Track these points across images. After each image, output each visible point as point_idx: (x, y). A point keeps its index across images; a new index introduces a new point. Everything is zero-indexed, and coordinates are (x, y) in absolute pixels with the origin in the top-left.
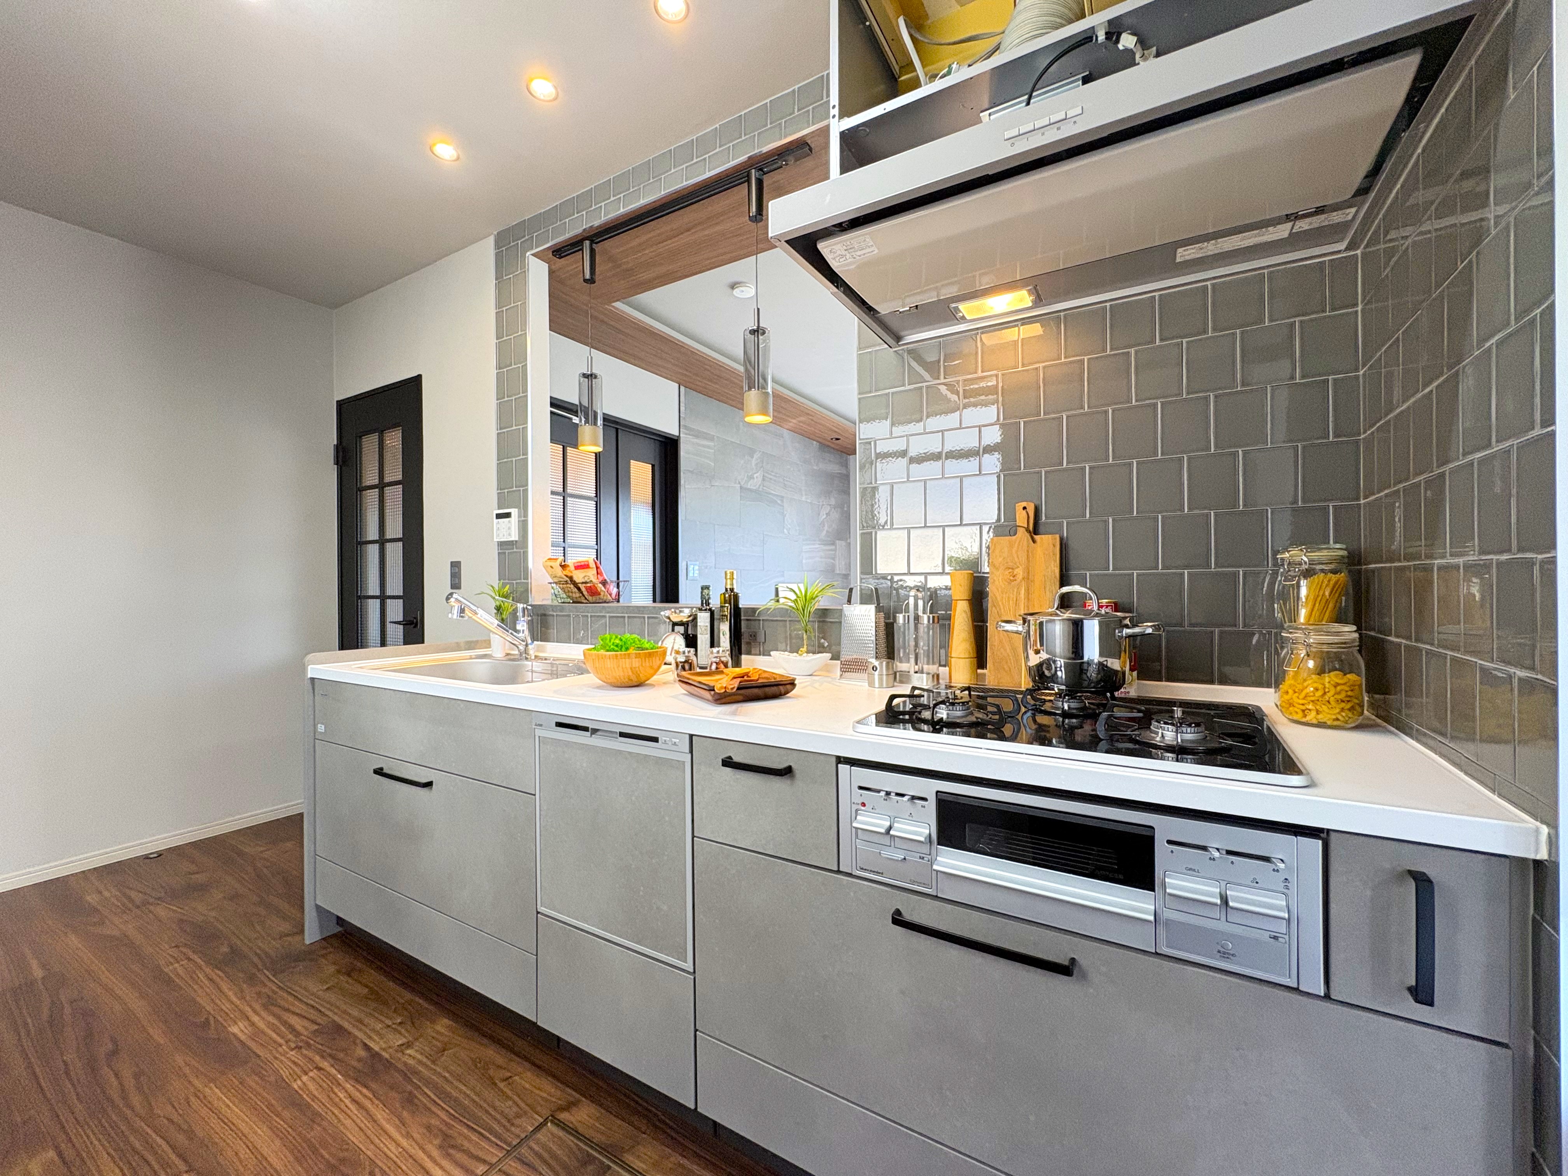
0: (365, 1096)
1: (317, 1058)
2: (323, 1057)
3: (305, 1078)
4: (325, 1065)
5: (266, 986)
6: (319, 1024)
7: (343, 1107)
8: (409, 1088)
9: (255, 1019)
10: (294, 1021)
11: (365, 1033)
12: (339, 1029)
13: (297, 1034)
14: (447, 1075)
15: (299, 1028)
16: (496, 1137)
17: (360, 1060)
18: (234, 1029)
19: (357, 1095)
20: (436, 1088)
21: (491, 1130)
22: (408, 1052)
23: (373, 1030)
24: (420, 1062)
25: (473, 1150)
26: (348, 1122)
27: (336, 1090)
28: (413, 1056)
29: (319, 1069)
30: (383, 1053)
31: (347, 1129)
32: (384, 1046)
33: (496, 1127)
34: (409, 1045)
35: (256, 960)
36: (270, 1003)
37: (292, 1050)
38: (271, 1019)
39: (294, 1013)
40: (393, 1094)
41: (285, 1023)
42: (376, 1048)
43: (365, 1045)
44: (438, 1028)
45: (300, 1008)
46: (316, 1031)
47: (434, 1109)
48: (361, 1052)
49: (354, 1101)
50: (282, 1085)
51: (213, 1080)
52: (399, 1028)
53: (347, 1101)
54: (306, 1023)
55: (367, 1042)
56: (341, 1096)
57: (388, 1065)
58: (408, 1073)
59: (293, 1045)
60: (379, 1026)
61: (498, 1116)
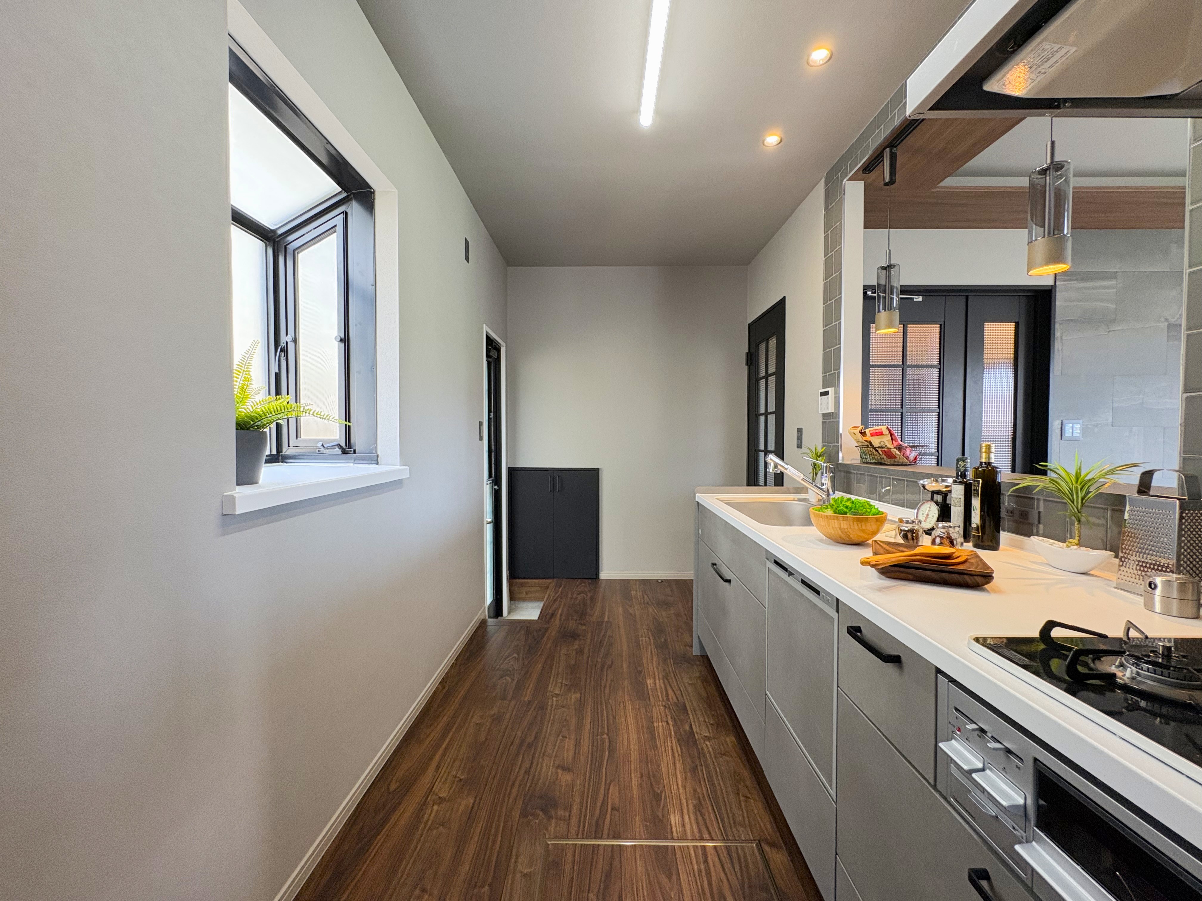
0: (677, 751)
1: (669, 717)
2: (672, 718)
3: (660, 724)
4: (671, 723)
5: (668, 667)
6: (678, 700)
7: (667, 749)
8: (698, 762)
9: (657, 681)
10: (670, 691)
11: (694, 718)
12: (685, 709)
13: (668, 700)
14: (718, 770)
15: (670, 697)
16: (723, 825)
17: (685, 731)
18: (648, 681)
19: (675, 748)
20: (709, 773)
21: (722, 820)
22: (707, 743)
23: (698, 719)
24: (709, 752)
25: (708, 821)
26: (665, 758)
27: (668, 739)
28: (708, 746)
29: (668, 723)
30: (696, 735)
31: (663, 761)
32: (698, 731)
33: (726, 820)
34: (709, 739)
35: (671, 652)
36: (666, 677)
37: (663, 706)
38: (663, 686)
39: (671, 687)
40: (689, 760)
41: (666, 690)
42: (695, 730)
43: (691, 725)
44: (728, 739)
45: (676, 688)
46: (675, 703)
47: (702, 783)
48: (687, 727)
49: (672, 749)
50: (651, 720)
51: (631, 700)
52: (709, 726)
53: (670, 748)
54: (674, 698)
55: (693, 723)
56: (669, 744)
57: (695, 742)
58: (701, 753)
59: (664, 703)
60: (701, 719)
61: (730, 815)
